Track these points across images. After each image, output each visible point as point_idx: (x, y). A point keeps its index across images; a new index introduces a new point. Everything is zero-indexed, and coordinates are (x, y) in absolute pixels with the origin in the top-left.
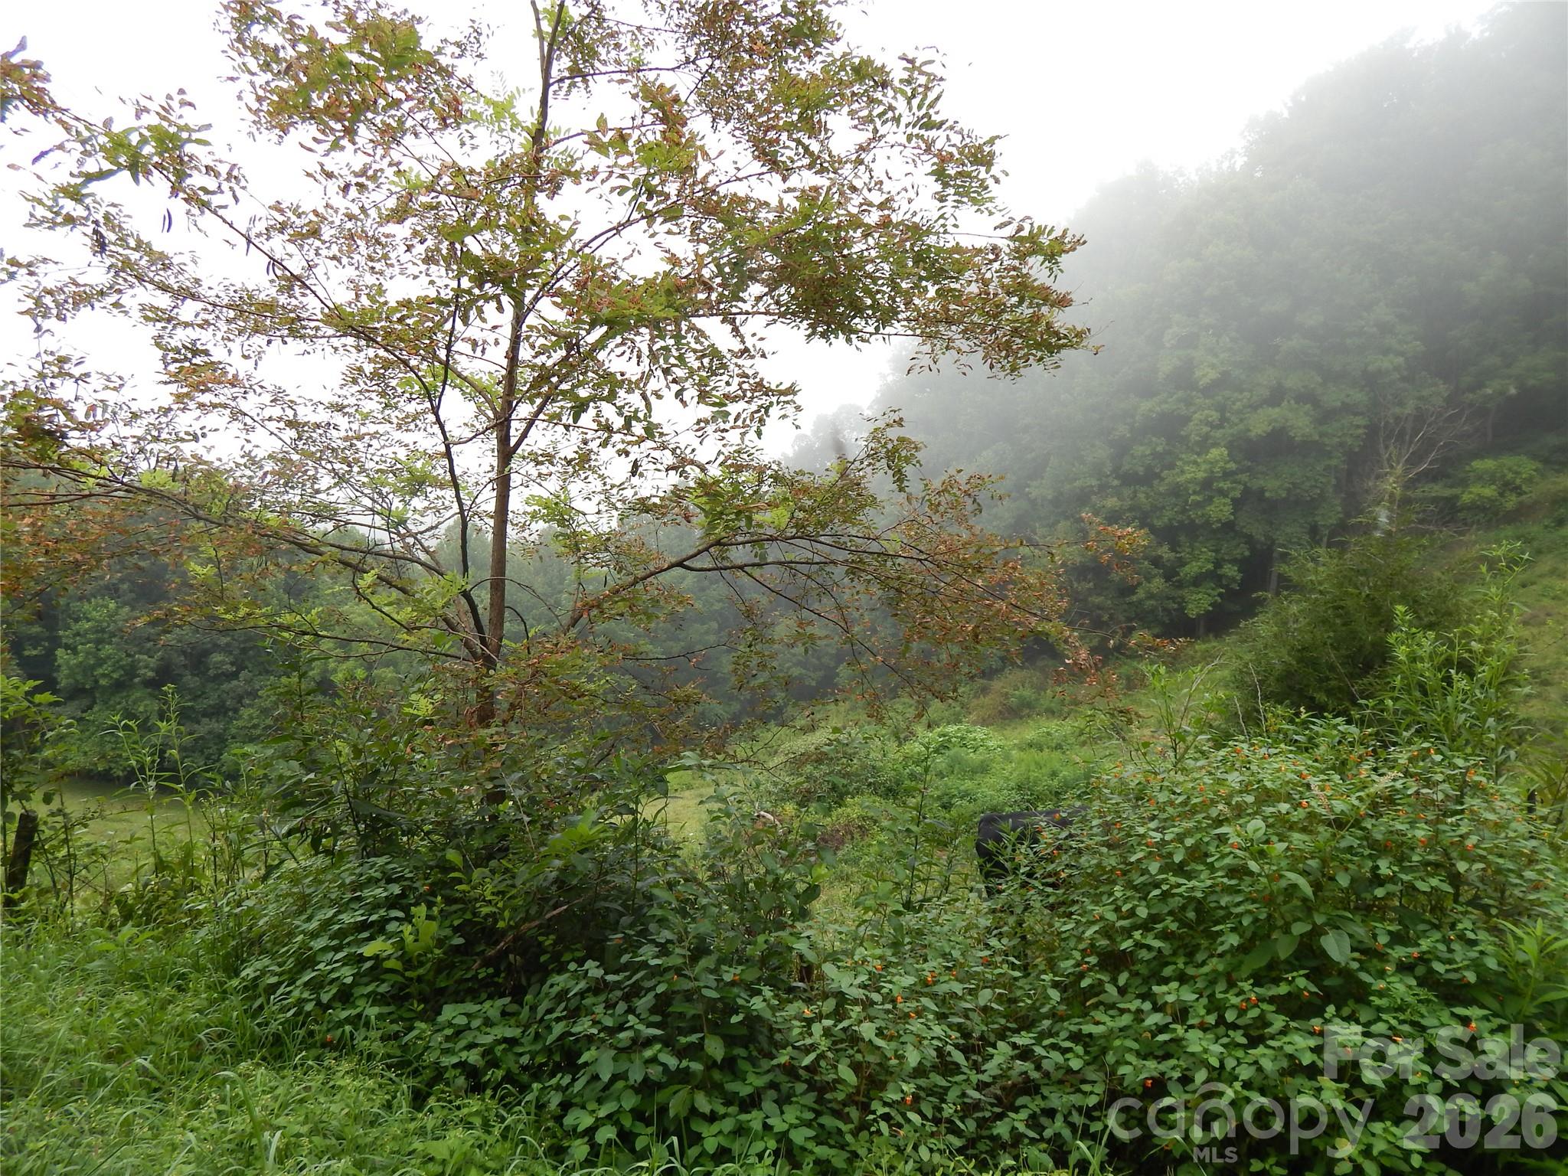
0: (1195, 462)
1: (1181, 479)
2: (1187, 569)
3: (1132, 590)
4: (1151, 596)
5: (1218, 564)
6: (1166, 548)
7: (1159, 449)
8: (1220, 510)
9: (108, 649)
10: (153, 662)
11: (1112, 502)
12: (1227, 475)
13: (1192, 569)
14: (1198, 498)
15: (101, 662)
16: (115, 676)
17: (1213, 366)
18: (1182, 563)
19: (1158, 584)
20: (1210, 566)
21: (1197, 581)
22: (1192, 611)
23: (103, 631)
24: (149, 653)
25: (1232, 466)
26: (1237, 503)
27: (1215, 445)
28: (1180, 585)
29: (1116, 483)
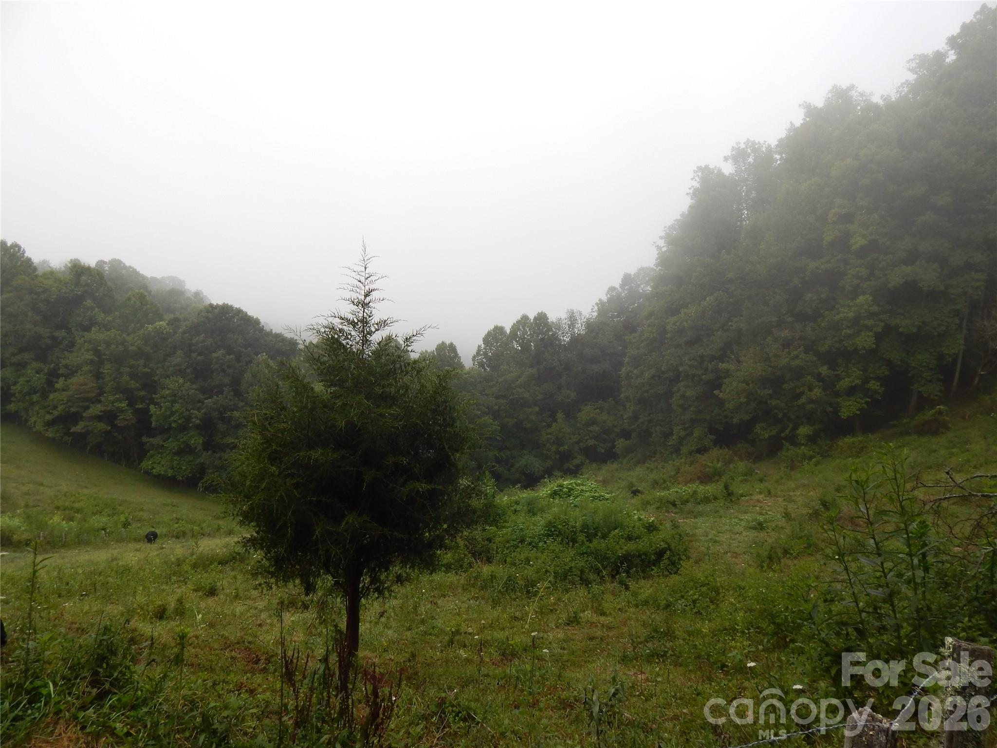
0: (849, 306)
1: (837, 317)
2: (841, 383)
3: (798, 396)
4: (811, 401)
5: (866, 381)
6: (825, 368)
7: (823, 296)
8: (866, 340)
9: (177, 406)
10: (199, 415)
11: (786, 333)
12: (871, 315)
13: (844, 383)
14: (848, 331)
15: (172, 413)
16: (180, 422)
17: (863, 236)
18: (839, 378)
19: (817, 392)
20: (858, 382)
21: (851, 391)
22: (844, 414)
23: (175, 395)
24: (199, 409)
25: (875, 308)
26: (879, 338)
27: (864, 293)
28: (837, 394)
29: (790, 319)
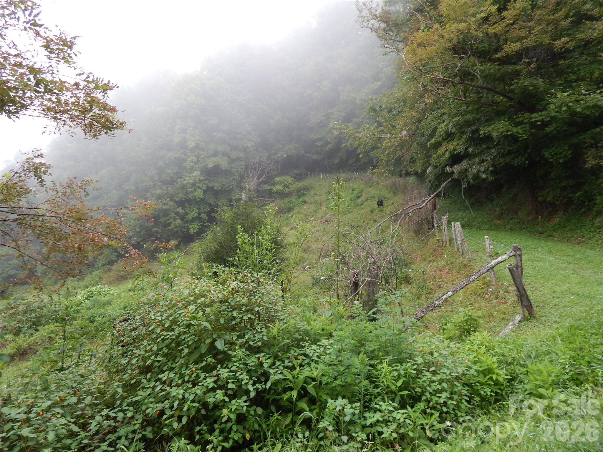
0: (189, 176)
1: (184, 183)
2: (189, 216)
3: (169, 225)
4: (176, 227)
5: (200, 214)
6: (180, 208)
7: (176, 171)
8: (199, 194)
11: (159, 191)
12: (201, 181)
13: (190, 216)
14: (191, 190)
17: (193, 141)
18: (187, 214)
19: (178, 222)
20: (197, 215)
21: (193, 220)
22: (192, 232)
25: (202, 178)
26: (205, 192)
27: (196, 170)
28: (186, 222)
29: (160, 184)
